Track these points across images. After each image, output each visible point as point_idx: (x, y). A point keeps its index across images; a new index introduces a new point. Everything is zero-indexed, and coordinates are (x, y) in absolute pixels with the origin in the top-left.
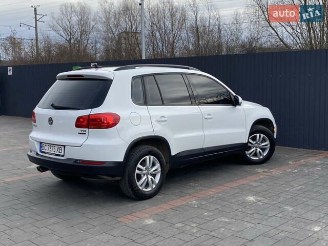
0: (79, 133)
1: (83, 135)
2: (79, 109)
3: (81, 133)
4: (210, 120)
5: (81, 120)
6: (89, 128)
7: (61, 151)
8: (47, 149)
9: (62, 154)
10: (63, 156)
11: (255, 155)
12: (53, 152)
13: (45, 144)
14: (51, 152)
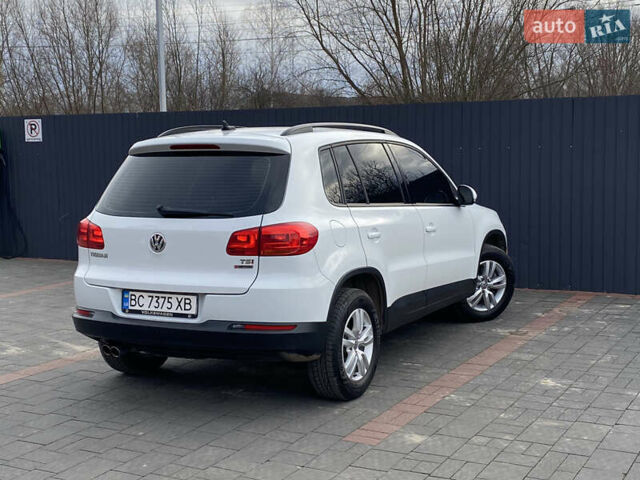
0: (236, 267)
1: (247, 269)
2: (232, 216)
3: (241, 267)
4: (433, 234)
5: (238, 238)
6: (259, 255)
7: (188, 307)
8: (145, 303)
9: (193, 312)
10: (194, 316)
11: (482, 303)
12: (165, 309)
13: (138, 294)
14: (159, 310)
